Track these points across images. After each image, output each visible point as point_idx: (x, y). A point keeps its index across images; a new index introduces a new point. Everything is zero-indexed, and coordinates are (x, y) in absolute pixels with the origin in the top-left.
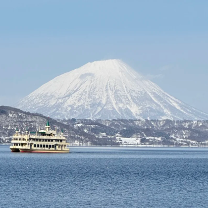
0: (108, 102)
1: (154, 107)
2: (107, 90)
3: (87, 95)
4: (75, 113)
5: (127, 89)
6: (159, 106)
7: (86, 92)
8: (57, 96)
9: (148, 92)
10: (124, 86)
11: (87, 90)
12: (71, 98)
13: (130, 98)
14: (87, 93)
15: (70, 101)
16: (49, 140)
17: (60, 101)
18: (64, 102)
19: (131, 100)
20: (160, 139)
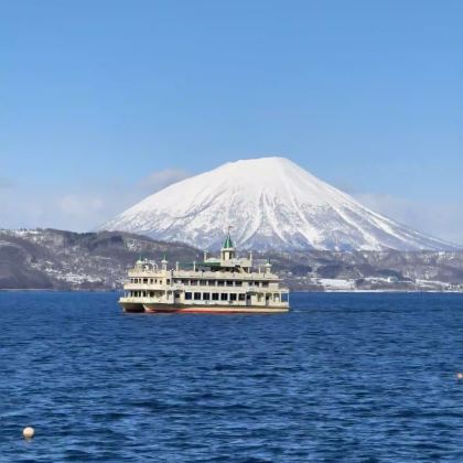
0: (264, 223)
1: (346, 230)
2: (261, 205)
3: (226, 213)
4: (206, 241)
5: (297, 204)
6: (356, 229)
7: (224, 208)
8: (173, 215)
9: (334, 208)
10: (292, 198)
11: (227, 205)
12: (198, 217)
13: (302, 217)
14: (227, 210)
15: (196, 223)
16: (230, 283)
17: (179, 222)
18: (185, 225)
19: (305, 220)
20: (389, 280)
